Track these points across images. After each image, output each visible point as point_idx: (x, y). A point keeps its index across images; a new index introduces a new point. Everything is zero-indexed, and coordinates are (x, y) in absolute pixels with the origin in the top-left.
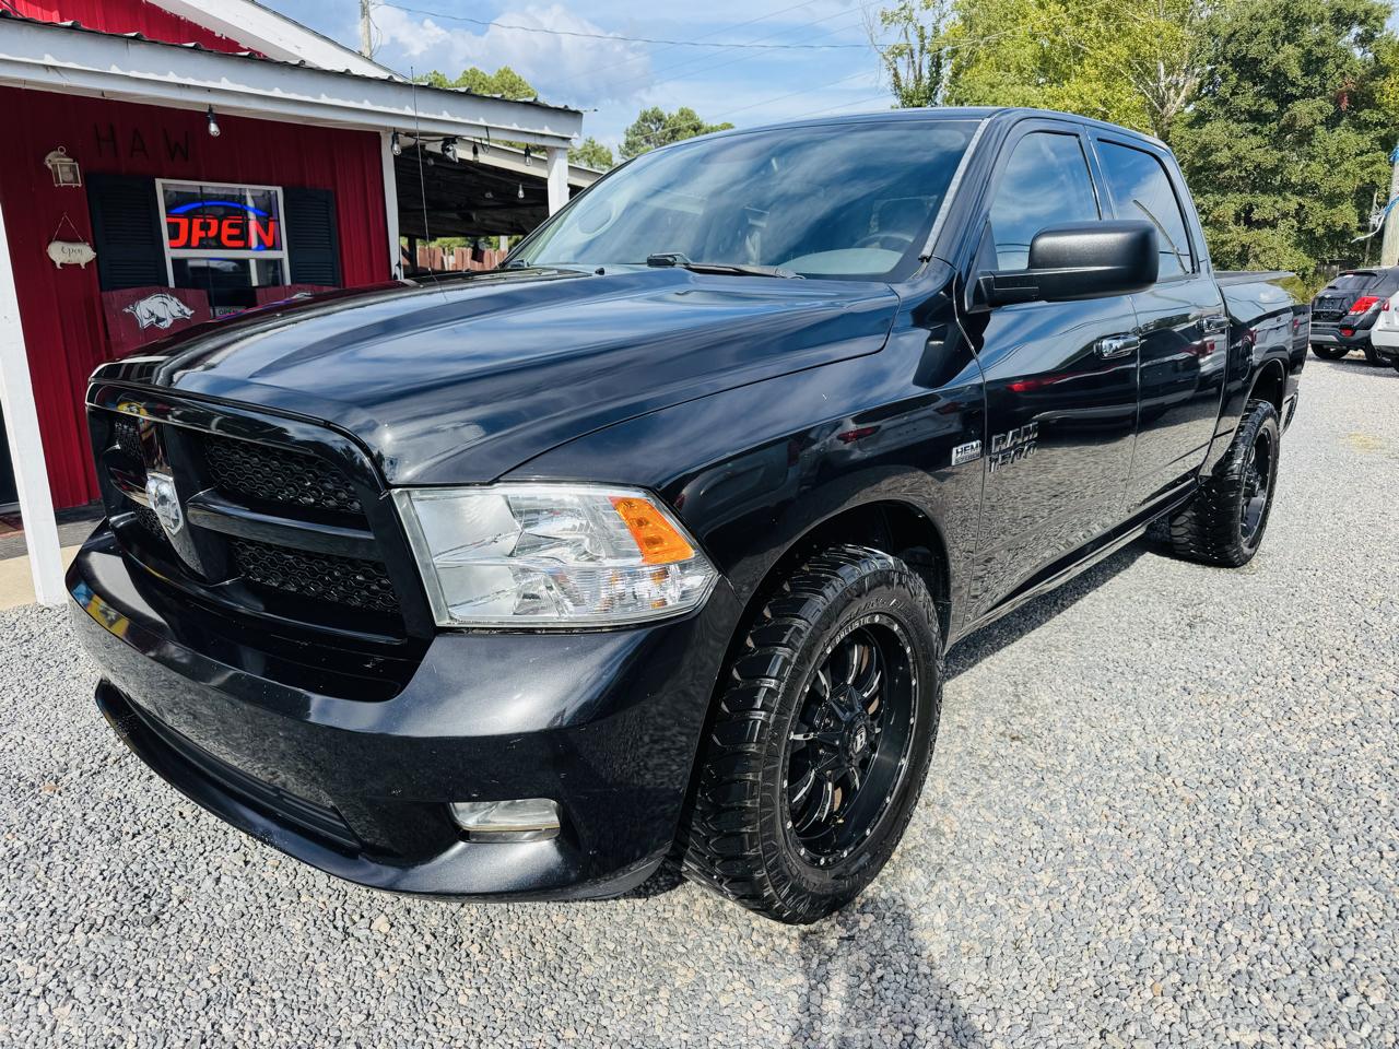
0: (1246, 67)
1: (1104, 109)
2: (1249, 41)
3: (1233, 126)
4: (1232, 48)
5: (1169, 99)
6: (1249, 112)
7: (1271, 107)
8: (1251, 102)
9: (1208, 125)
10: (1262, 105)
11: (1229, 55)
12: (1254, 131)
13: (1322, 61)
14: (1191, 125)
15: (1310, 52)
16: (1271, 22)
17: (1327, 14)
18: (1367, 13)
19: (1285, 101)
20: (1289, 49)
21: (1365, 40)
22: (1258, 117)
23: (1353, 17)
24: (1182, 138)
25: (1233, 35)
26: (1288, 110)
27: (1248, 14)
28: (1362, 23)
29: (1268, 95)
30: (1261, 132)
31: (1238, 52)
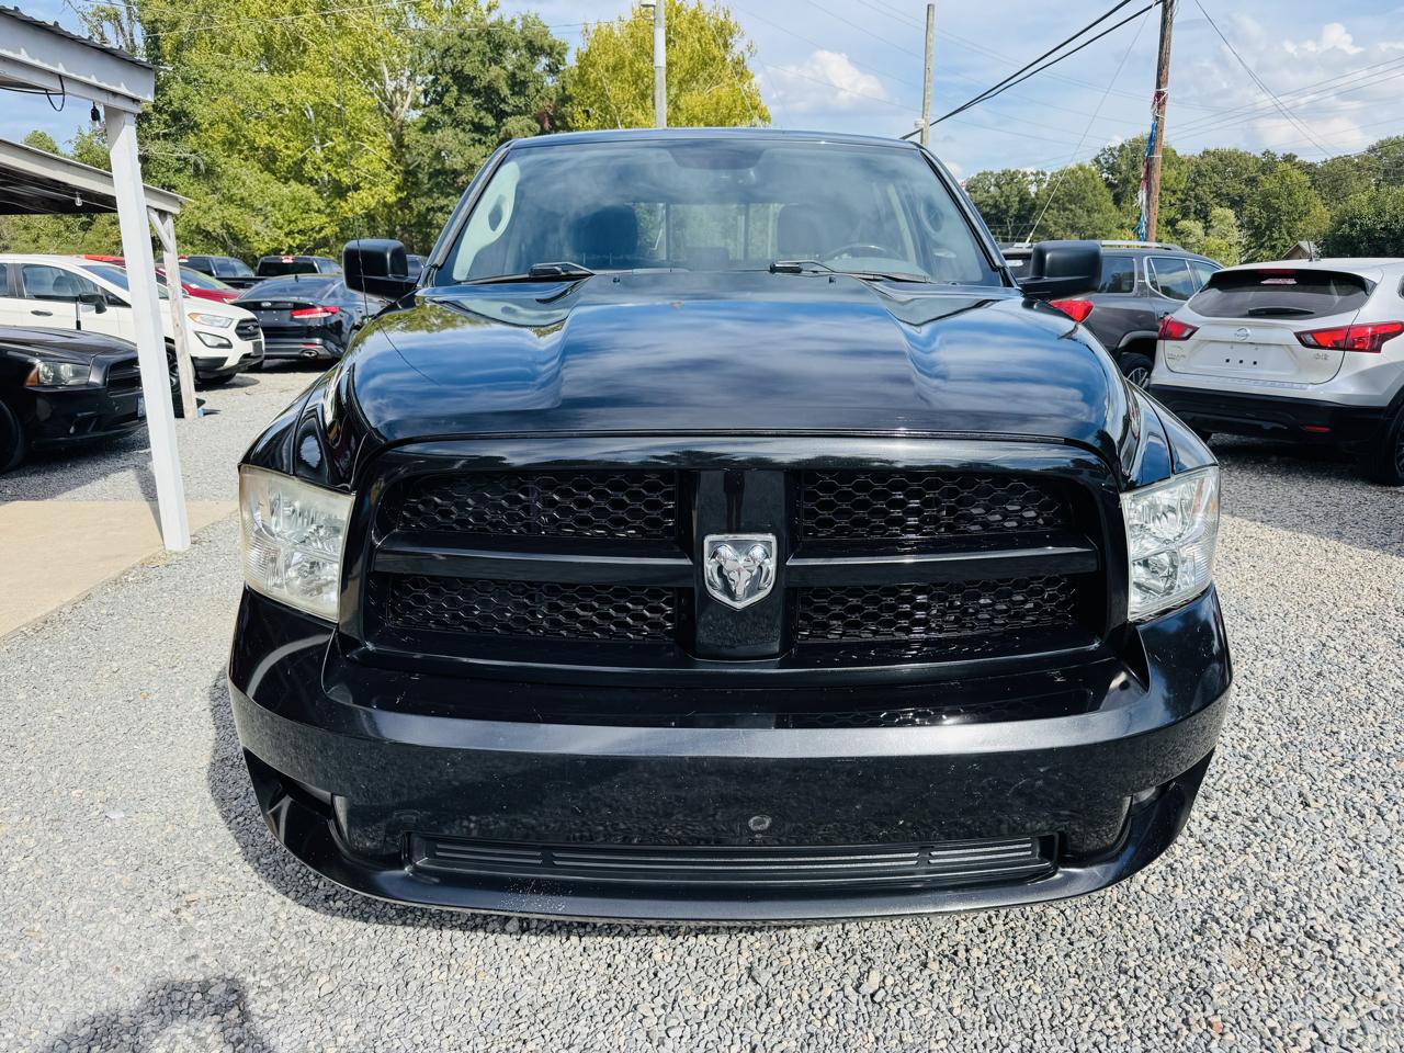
0: (463, 81)
1: (338, 106)
2: (462, 58)
3: (461, 135)
4: (449, 63)
5: (396, 103)
6: (473, 123)
7: (490, 121)
8: (473, 114)
9: (439, 131)
10: (481, 119)
11: (448, 69)
12: (480, 141)
13: (524, 83)
14: (424, 130)
15: (514, 74)
16: (478, 43)
17: (521, 44)
18: (552, 48)
19: (500, 116)
20: (495, 70)
21: (553, 70)
22: (479, 128)
23: (542, 49)
24: (418, 141)
25: (448, 50)
26: (504, 125)
27: (456, 32)
28: (550, 55)
29: (485, 109)
30: (485, 143)
31: (455, 66)
